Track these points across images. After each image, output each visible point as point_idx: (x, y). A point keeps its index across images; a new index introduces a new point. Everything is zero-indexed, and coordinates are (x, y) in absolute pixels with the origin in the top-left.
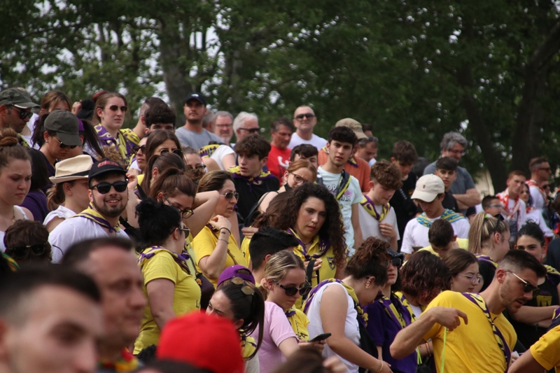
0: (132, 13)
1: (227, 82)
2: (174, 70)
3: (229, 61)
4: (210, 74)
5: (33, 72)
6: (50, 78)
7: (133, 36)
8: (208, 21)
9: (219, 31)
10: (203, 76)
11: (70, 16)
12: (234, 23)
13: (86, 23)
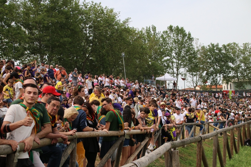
0: (37, 53)
1: (48, 62)
2: (42, 60)
3: (48, 60)
4: (46, 61)
5: (25, 60)
6: (27, 61)
7: (37, 56)
8: (46, 55)
9: (47, 56)
10: (45, 61)
11: (29, 53)
12: (49, 55)
13: (31, 54)
